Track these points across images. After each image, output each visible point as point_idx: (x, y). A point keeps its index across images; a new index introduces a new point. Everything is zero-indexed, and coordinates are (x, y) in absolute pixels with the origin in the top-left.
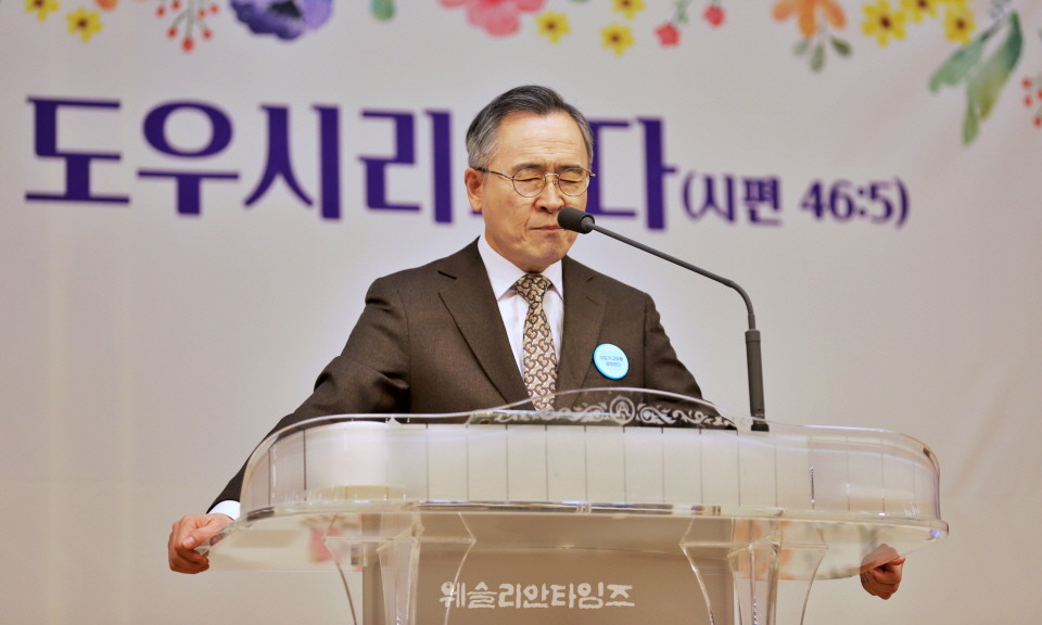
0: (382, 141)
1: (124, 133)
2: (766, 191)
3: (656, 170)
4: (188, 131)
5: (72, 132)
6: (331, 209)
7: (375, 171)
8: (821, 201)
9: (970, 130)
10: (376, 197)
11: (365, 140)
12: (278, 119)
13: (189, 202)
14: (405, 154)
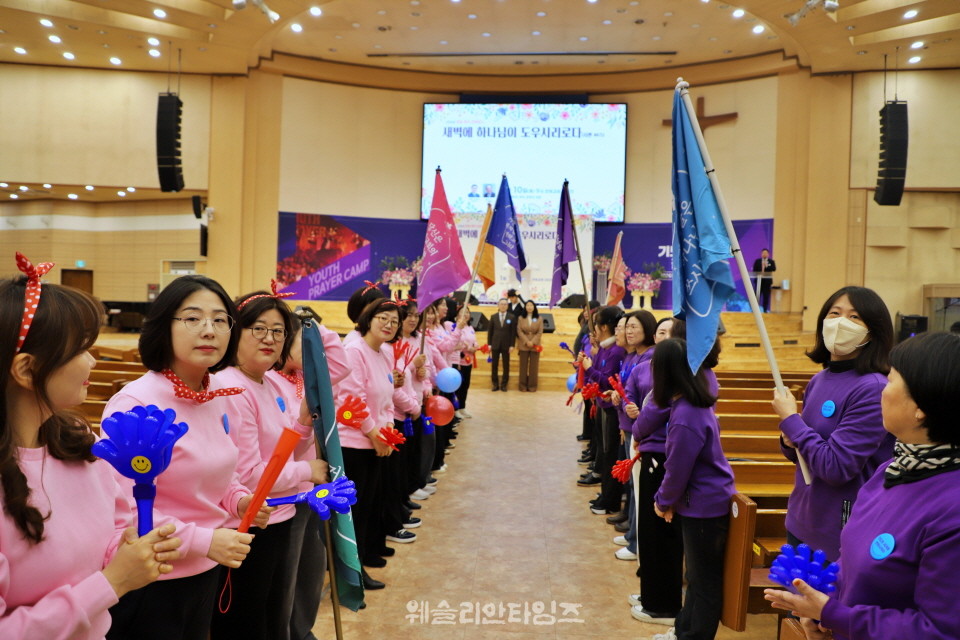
0: (538, 234)
6: (535, 239)
9: (582, 231)
10: (538, 238)
14: (540, 235)
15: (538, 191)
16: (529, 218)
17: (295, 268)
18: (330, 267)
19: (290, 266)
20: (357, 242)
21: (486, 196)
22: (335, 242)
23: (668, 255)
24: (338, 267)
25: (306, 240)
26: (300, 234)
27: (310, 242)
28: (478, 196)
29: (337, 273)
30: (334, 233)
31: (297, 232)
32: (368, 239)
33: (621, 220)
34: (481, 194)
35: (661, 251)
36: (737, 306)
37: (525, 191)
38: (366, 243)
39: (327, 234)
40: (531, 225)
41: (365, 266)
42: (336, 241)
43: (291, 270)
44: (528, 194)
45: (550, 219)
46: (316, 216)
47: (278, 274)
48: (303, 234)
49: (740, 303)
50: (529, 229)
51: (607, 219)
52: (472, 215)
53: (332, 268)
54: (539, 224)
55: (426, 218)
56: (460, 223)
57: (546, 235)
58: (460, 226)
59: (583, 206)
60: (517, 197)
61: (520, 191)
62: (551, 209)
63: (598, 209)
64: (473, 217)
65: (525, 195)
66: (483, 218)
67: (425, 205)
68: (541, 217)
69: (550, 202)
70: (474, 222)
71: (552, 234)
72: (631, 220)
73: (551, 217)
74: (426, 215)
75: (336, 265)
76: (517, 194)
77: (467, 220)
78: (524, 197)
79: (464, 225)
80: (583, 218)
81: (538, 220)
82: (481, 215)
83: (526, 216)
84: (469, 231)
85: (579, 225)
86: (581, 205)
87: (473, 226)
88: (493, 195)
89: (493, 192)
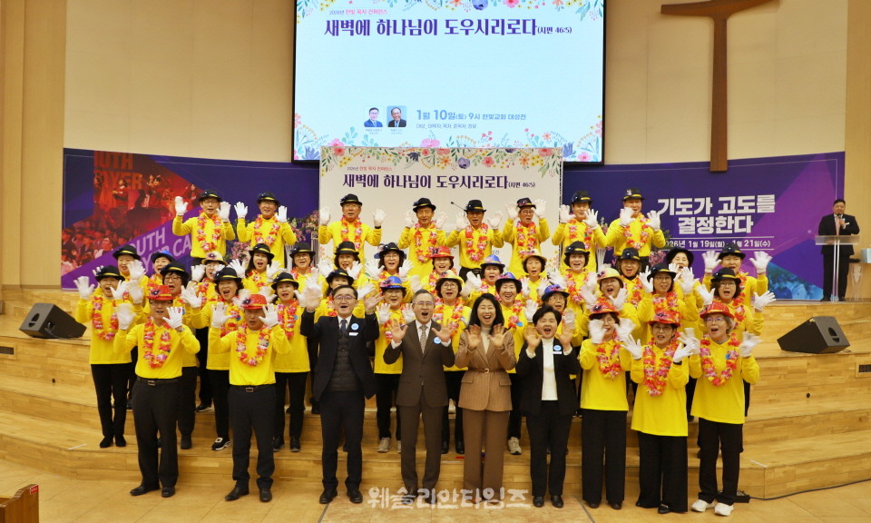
0: (475, 179)
1: (447, 180)
2: (518, 184)
3: (506, 182)
4: (454, 179)
5: (442, 180)
6: (469, 187)
7: (474, 183)
8: (525, 185)
9: (543, 176)
10: (474, 186)
11: (473, 179)
12: (464, 177)
13: (454, 187)
14: (478, 181)
15: (471, 116)
16: (460, 155)
17: (92, 238)
18: (150, 236)
19: (84, 235)
20: (194, 198)
21: (391, 124)
22: (157, 196)
23: (672, 213)
24: (163, 236)
25: (111, 193)
26: (100, 185)
27: (116, 196)
28: (379, 125)
30: (156, 183)
31: (96, 181)
33: (600, 160)
34: (385, 123)
35: (663, 205)
36: (786, 288)
37: (452, 116)
39: (144, 184)
40: (463, 166)
42: (159, 196)
43: (86, 241)
44: (457, 121)
45: (492, 156)
46: (127, 154)
47: (63, 247)
48: (106, 184)
49: (790, 286)
50: (460, 173)
51: (577, 159)
52: (370, 151)
53: (154, 238)
54: (476, 165)
55: (300, 159)
56: (350, 164)
57: (487, 182)
58: (350, 169)
59: (541, 139)
60: (439, 126)
61: (443, 116)
62: (492, 144)
63: (564, 143)
64: (371, 155)
65: (452, 122)
66: (387, 157)
67: (298, 140)
68: (479, 153)
69: (490, 133)
70: (373, 162)
71: (496, 179)
72: (613, 160)
73: (494, 153)
74: (300, 156)
75: (160, 234)
76: (440, 121)
77: (362, 159)
78: (450, 126)
79: (358, 166)
80: (545, 153)
81: (473, 158)
82: (383, 151)
83: (456, 150)
84: (365, 176)
85: (539, 164)
86: (537, 138)
87: (370, 168)
88: (403, 124)
89: (403, 118)
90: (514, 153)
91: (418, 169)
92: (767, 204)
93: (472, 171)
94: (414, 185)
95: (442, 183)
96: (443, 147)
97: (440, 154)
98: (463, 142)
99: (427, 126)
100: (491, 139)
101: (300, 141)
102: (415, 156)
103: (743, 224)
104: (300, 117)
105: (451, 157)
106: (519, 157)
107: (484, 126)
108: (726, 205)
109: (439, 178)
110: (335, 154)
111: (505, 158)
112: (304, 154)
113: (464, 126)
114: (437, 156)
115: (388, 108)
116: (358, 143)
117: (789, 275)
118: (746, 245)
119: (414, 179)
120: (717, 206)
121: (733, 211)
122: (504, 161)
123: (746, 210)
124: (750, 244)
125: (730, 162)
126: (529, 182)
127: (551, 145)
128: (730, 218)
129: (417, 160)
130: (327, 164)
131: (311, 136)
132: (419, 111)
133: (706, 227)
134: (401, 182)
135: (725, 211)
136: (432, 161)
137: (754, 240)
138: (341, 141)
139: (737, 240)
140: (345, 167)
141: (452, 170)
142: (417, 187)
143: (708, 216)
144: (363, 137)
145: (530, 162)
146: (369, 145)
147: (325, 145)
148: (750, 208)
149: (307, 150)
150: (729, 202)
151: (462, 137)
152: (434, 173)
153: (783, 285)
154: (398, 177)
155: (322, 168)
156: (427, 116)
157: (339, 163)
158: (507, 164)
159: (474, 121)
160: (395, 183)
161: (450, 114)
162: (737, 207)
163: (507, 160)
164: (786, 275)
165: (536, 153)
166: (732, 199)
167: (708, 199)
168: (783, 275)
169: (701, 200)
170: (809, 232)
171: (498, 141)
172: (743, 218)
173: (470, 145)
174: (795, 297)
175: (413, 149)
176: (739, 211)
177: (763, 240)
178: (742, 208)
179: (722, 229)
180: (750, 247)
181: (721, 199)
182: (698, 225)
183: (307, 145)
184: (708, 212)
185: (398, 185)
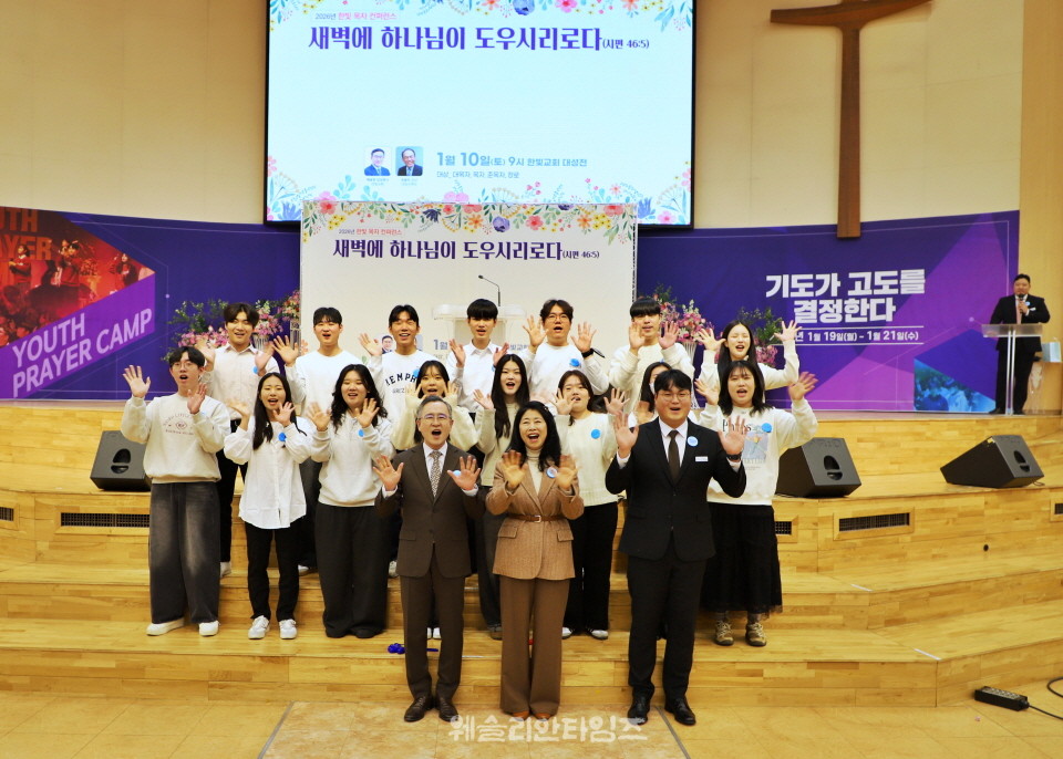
0: (516, 247)
1: (478, 247)
2: (577, 253)
3: (559, 251)
4: (487, 246)
5: (470, 247)
6: (508, 258)
7: (515, 252)
8: (585, 255)
9: (610, 242)
11: (514, 247)
12: (501, 244)
13: (487, 257)
14: (520, 249)
15: (512, 161)
16: (495, 213)
18: (63, 325)
20: (126, 272)
21: (402, 172)
22: (73, 270)
23: (785, 294)
24: (82, 325)
28: (385, 172)
29: (79, 339)
30: (72, 251)
32: (147, 266)
33: (687, 222)
34: (393, 171)
35: (773, 283)
36: (939, 397)
37: (485, 161)
38: (145, 273)
40: (501, 229)
41: (144, 323)
42: (75, 269)
44: (493, 168)
45: (541, 215)
46: (30, 211)
49: (945, 393)
50: (496, 238)
51: (656, 221)
52: (372, 208)
53: (69, 327)
54: (518, 227)
55: (276, 219)
56: (344, 225)
57: (533, 250)
58: (342, 232)
59: (608, 193)
60: (468, 175)
61: (474, 161)
62: (540, 199)
63: (638, 199)
64: (372, 212)
65: (485, 169)
66: (393, 214)
67: (272, 193)
68: (522, 211)
69: (538, 184)
70: (375, 222)
71: (545, 246)
72: (706, 221)
73: (543, 211)
74: (275, 215)
75: (78, 322)
76: (468, 168)
77: (360, 217)
78: (482, 175)
79: (355, 229)
80: (613, 211)
81: (514, 217)
82: (389, 206)
83: (490, 207)
84: (364, 242)
85: (604, 227)
86: (602, 191)
87: (371, 231)
88: (418, 171)
89: (417, 164)
90: (570, 210)
91: (437, 232)
92: (914, 281)
93: (512, 236)
94: (432, 255)
95: (471, 252)
96: (472, 203)
97: (468, 211)
98: (501, 196)
99: (451, 175)
100: (539, 192)
101: (275, 194)
102: (433, 214)
103: (881, 309)
104: (275, 161)
105: (483, 217)
106: (578, 217)
107: (530, 175)
108: (858, 284)
109: (466, 244)
110: (323, 212)
111: (558, 217)
112: (281, 212)
113: (502, 175)
114: (464, 214)
115: (398, 148)
116: (355, 196)
117: (944, 379)
118: (886, 338)
119: (432, 246)
120: (847, 285)
121: (868, 291)
122: (557, 221)
123: (886, 290)
124: (891, 336)
125: (865, 226)
126: (591, 251)
127: (622, 201)
128: (864, 301)
129: (436, 219)
130: (311, 224)
131: (290, 188)
132: (440, 154)
133: (832, 312)
134: (415, 251)
135: (858, 291)
136: (457, 222)
137: (897, 331)
138: (332, 195)
139: (873, 331)
140: (336, 230)
141: (484, 234)
142: (437, 257)
143: (835, 298)
144: (361, 189)
145: (592, 223)
146: (371, 199)
147: (311, 199)
148: (892, 287)
149: (286, 207)
150: (862, 280)
151: (499, 189)
152: (459, 238)
153: (936, 392)
154: (410, 243)
155: (304, 231)
156: (451, 161)
157: (328, 224)
158: (560, 225)
159: (515, 168)
160: (406, 252)
161: (483, 158)
162: (873, 287)
163: (560, 221)
164: (940, 379)
165: (600, 211)
166: (867, 275)
167: (835, 276)
168: (935, 379)
169: (825, 277)
170: (972, 319)
171: (548, 196)
172: (882, 301)
173: (510, 200)
174: (952, 409)
175: (431, 204)
176: (877, 292)
177: (909, 331)
178: (880, 287)
179: (854, 316)
180: (891, 341)
181: (852, 275)
182: (821, 311)
183: (286, 200)
184: (834, 293)
185: (410, 254)
